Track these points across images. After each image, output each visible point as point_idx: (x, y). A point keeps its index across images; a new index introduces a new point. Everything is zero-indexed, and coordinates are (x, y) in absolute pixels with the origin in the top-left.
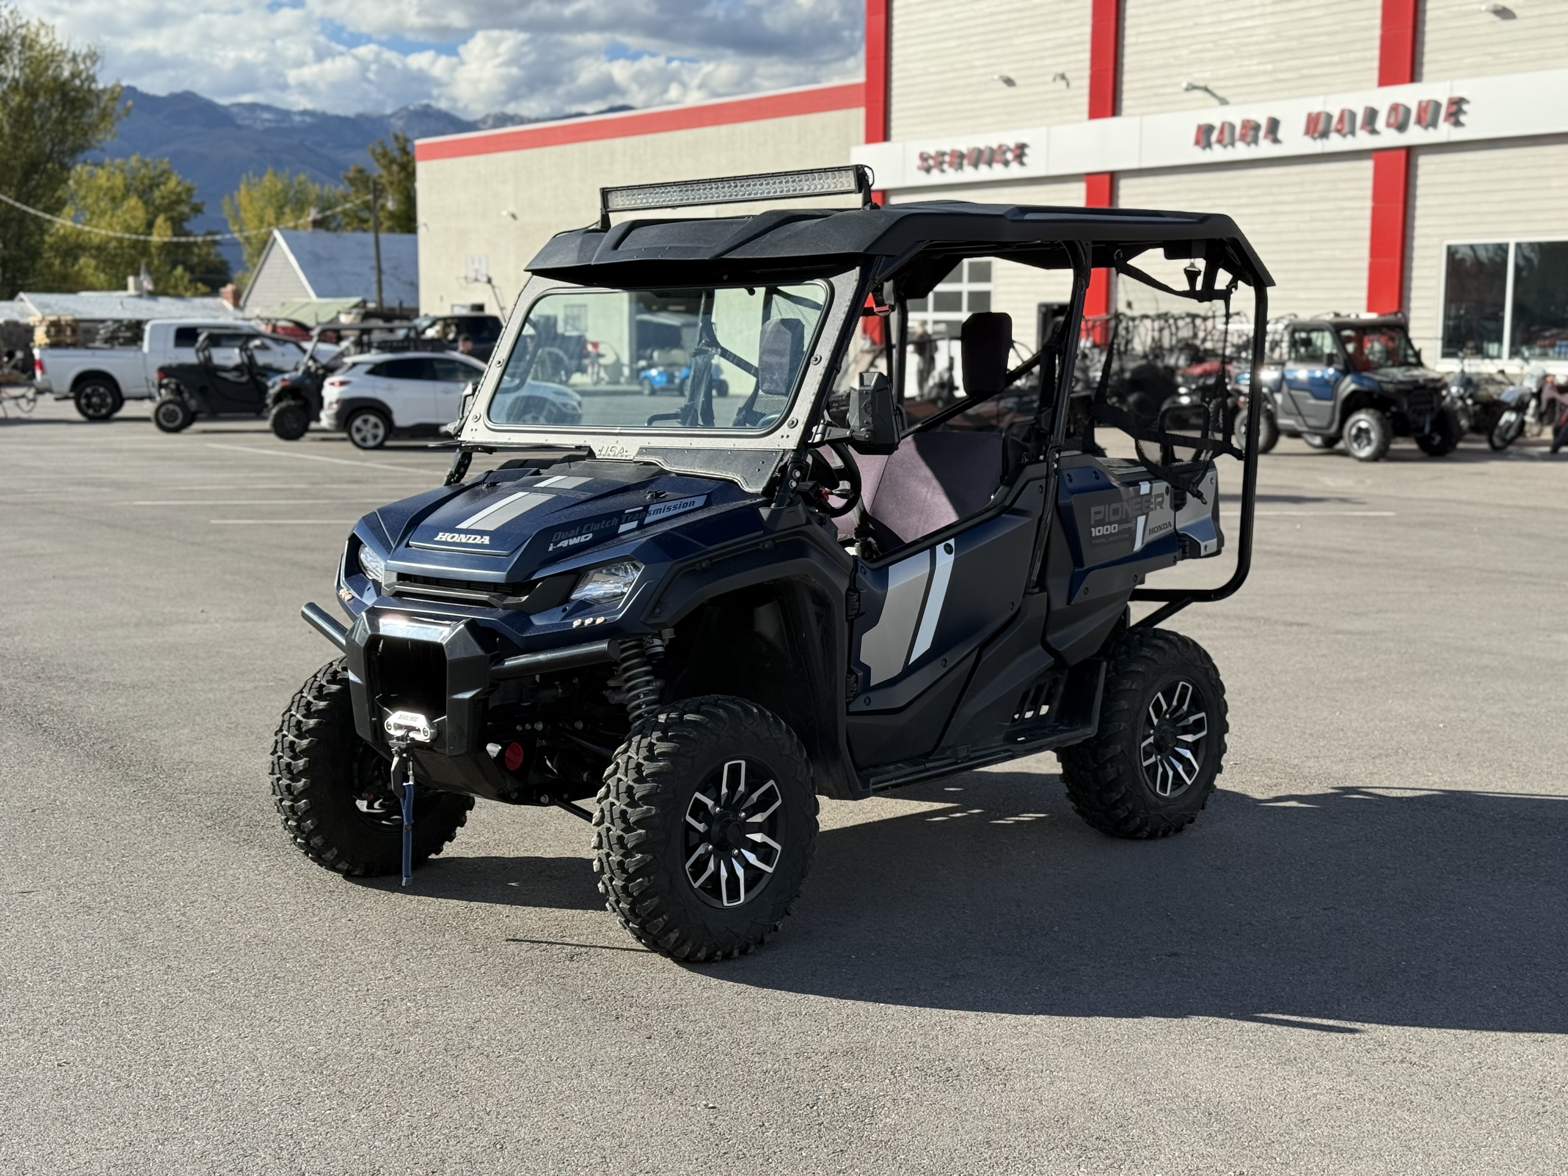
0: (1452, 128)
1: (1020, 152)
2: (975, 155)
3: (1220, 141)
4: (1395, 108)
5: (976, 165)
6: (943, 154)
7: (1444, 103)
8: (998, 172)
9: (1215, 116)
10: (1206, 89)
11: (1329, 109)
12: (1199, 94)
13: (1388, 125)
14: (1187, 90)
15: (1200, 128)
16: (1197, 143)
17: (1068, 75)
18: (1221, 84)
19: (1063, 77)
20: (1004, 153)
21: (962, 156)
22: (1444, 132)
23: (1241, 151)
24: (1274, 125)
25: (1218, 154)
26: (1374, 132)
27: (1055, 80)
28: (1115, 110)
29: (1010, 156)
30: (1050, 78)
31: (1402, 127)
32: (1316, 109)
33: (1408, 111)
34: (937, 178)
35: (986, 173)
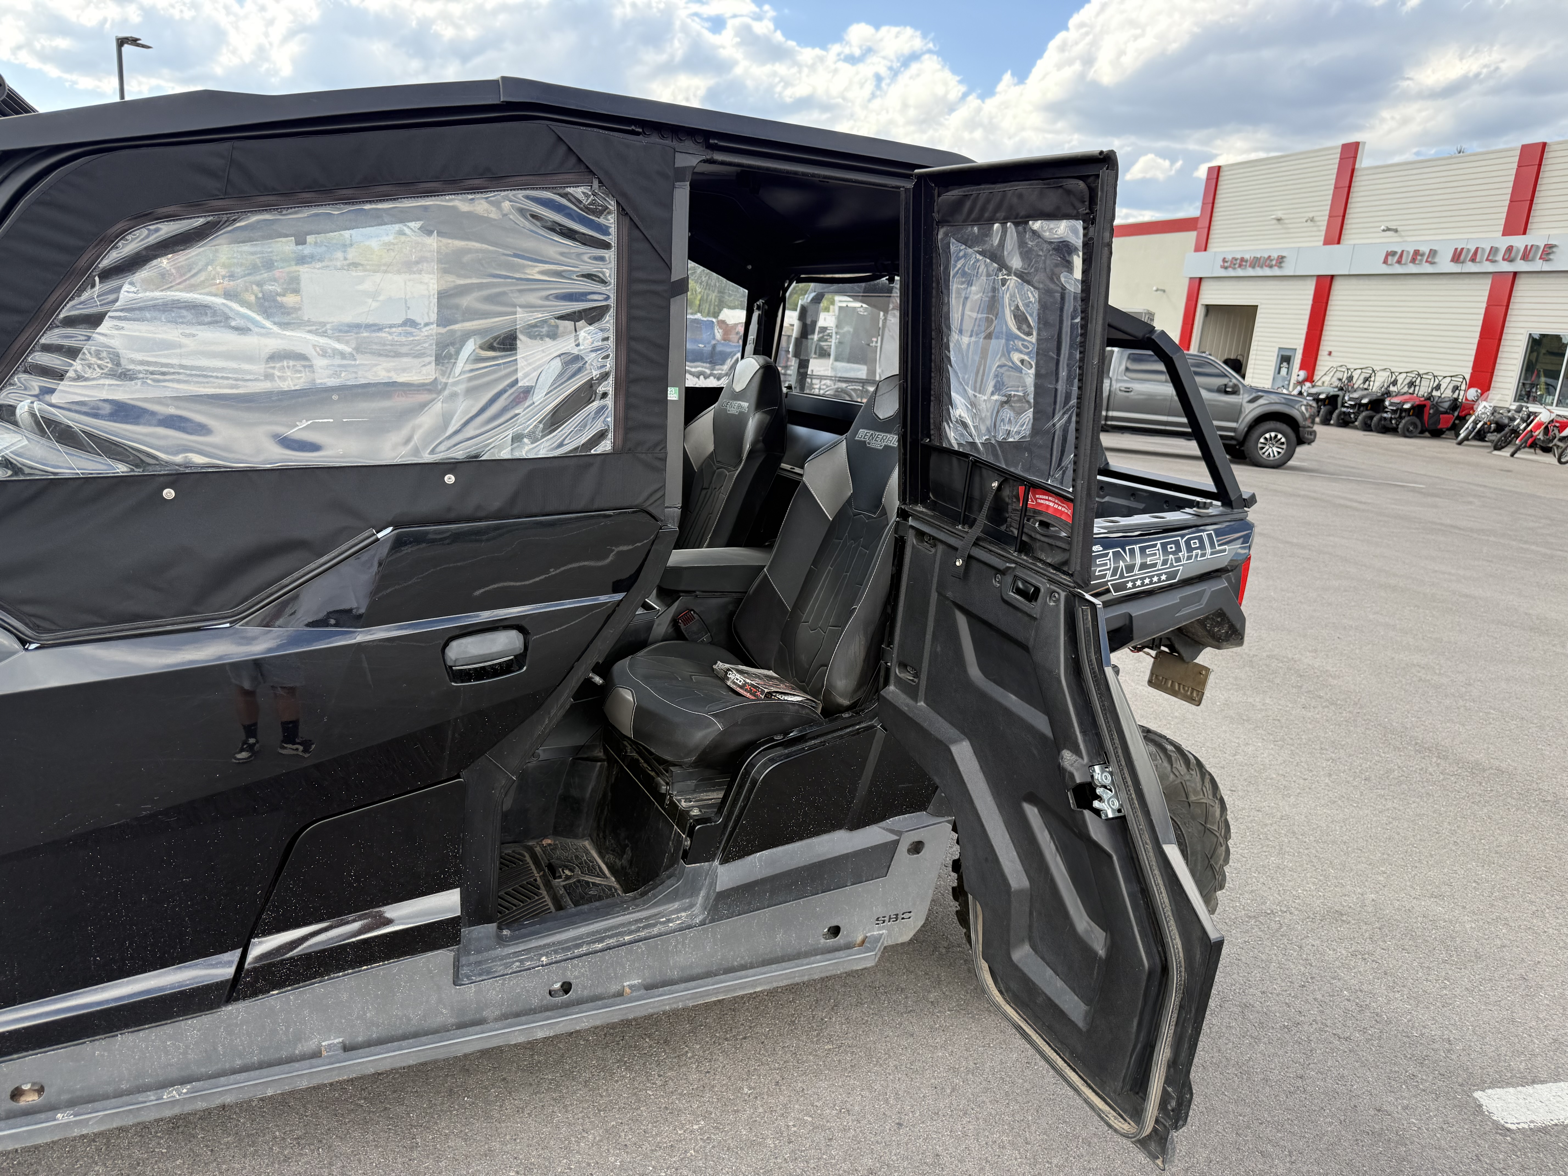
0: (1544, 263)
1: (1281, 260)
2: (1254, 261)
3: (1398, 261)
4: (1510, 249)
5: (1254, 267)
6: (1236, 260)
7: (1541, 247)
8: (1267, 272)
9: (1398, 247)
11: (1468, 246)
12: (1391, 233)
13: (1504, 259)
14: (1384, 231)
15: (1388, 252)
16: (1385, 262)
17: (1316, 219)
18: (1408, 228)
19: (1312, 219)
20: (1271, 260)
21: (1246, 261)
22: (1538, 265)
23: (1410, 268)
24: (1433, 254)
25: (1396, 269)
26: (1493, 261)
27: (1307, 221)
28: (1339, 241)
29: (1274, 263)
30: (1304, 220)
31: (1512, 260)
32: (1460, 247)
33: (1518, 250)
34: (1231, 273)
35: (1259, 272)
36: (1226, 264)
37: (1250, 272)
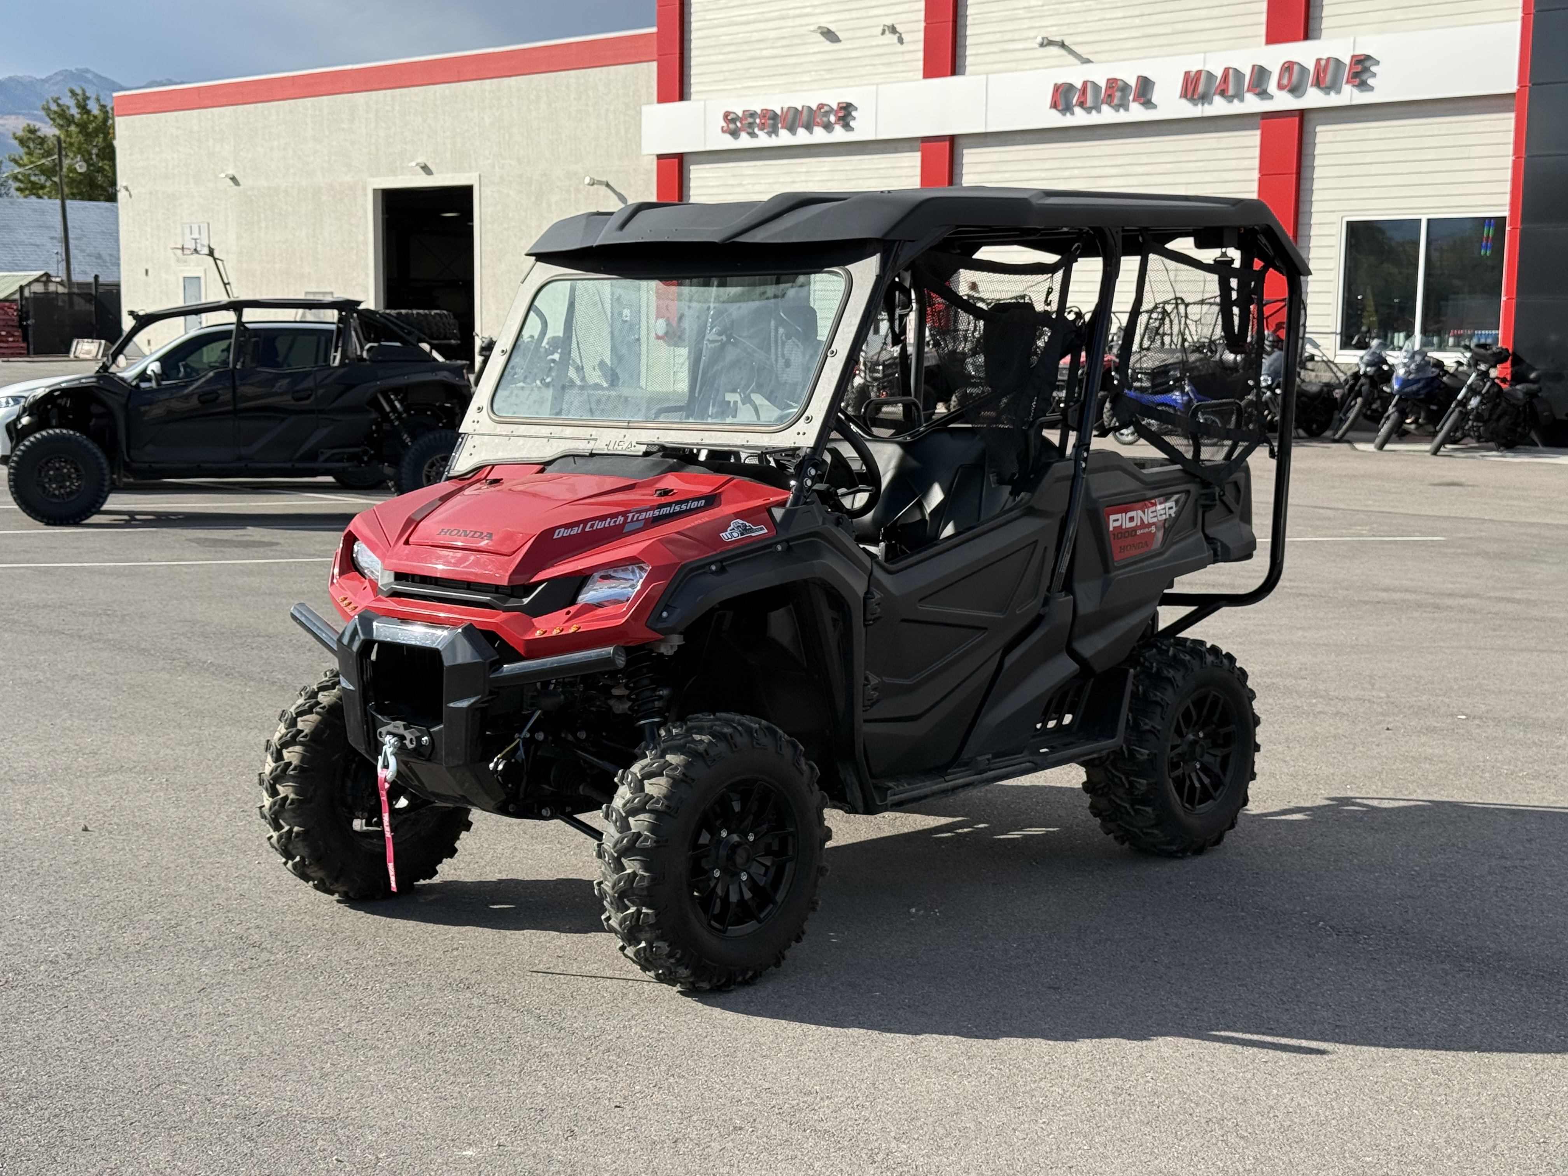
0: (1355, 91)
1: (845, 113)
2: (790, 116)
3: (1082, 104)
4: (1288, 67)
5: (792, 130)
6: (753, 115)
7: (1347, 60)
8: (818, 136)
9: (1076, 76)
10: (1063, 45)
11: (1209, 68)
12: (1054, 50)
13: (1280, 87)
14: (1042, 45)
15: (1057, 88)
16: (1054, 105)
17: (899, 28)
18: (1079, 39)
19: (893, 30)
20: (827, 114)
21: (774, 116)
22: (1349, 95)
23: (1107, 115)
24: (1145, 85)
25: (1080, 118)
26: (1264, 93)
27: (883, 33)
28: (955, 68)
29: (832, 118)
30: (878, 31)
31: (1296, 90)
32: (1194, 69)
33: (1303, 70)
34: (745, 141)
35: (802, 137)
36: (732, 126)
37: (784, 138)
